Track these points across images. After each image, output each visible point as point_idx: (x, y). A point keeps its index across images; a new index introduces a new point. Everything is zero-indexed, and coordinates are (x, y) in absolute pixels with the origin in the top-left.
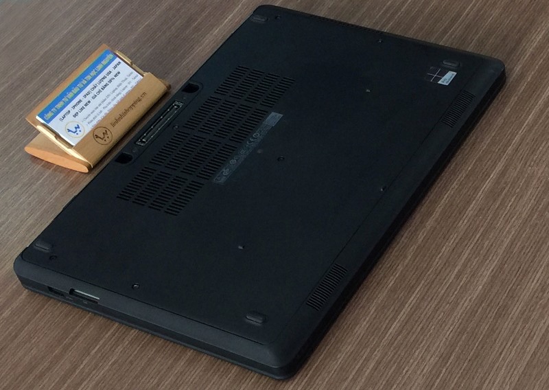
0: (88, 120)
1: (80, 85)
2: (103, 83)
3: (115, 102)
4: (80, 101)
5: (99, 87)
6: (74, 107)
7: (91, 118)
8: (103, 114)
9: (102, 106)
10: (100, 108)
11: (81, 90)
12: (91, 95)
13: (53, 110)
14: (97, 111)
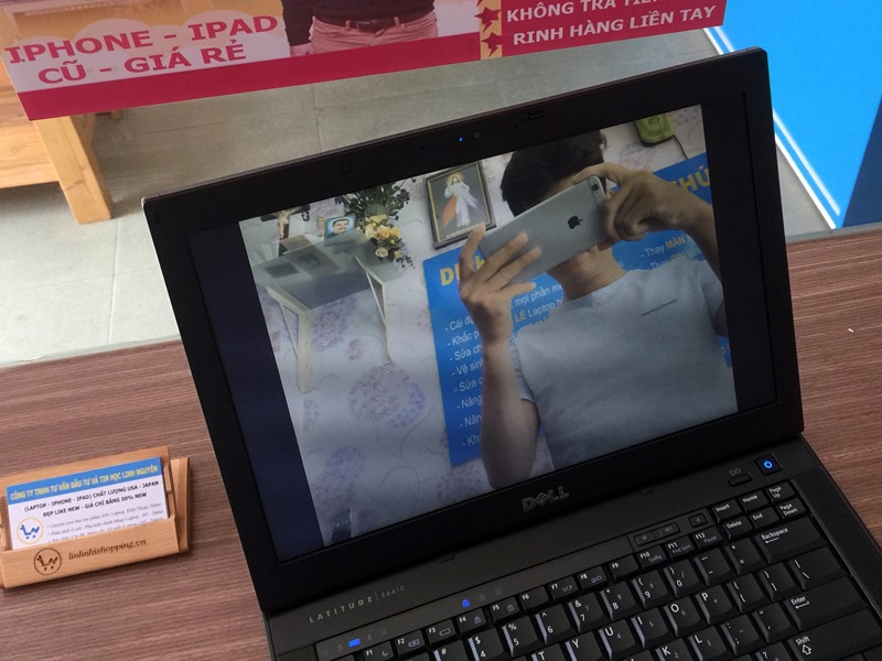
0: (56, 529)
1: (87, 482)
2: (114, 496)
3: (105, 528)
4: (68, 501)
5: (107, 497)
6: (55, 503)
7: (61, 529)
8: (78, 533)
9: (86, 523)
10: (83, 524)
11: (84, 488)
12: (88, 502)
13: (28, 492)
14: (75, 525)
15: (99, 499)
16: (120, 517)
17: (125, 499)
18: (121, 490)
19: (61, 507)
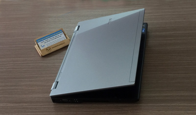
0: (48, 45)
1: (50, 36)
2: (56, 37)
3: (56, 43)
4: (48, 40)
5: (54, 38)
7: (48, 44)
8: (52, 45)
9: (53, 43)
10: (52, 43)
11: (50, 37)
12: (51, 39)
13: (41, 40)
14: (51, 43)
15: (53, 38)
16: (58, 40)
17: (58, 37)
19: (47, 41)
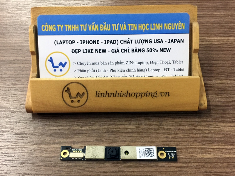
1: (115, 27)
2: (140, 46)
4: (96, 42)
6: (84, 42)
7: (87, 68)
10: (107, 67)
12: (115, 46)
16: (143, 67)
17: (150, 50)
18: (147, 41)
19: (89, 47)
